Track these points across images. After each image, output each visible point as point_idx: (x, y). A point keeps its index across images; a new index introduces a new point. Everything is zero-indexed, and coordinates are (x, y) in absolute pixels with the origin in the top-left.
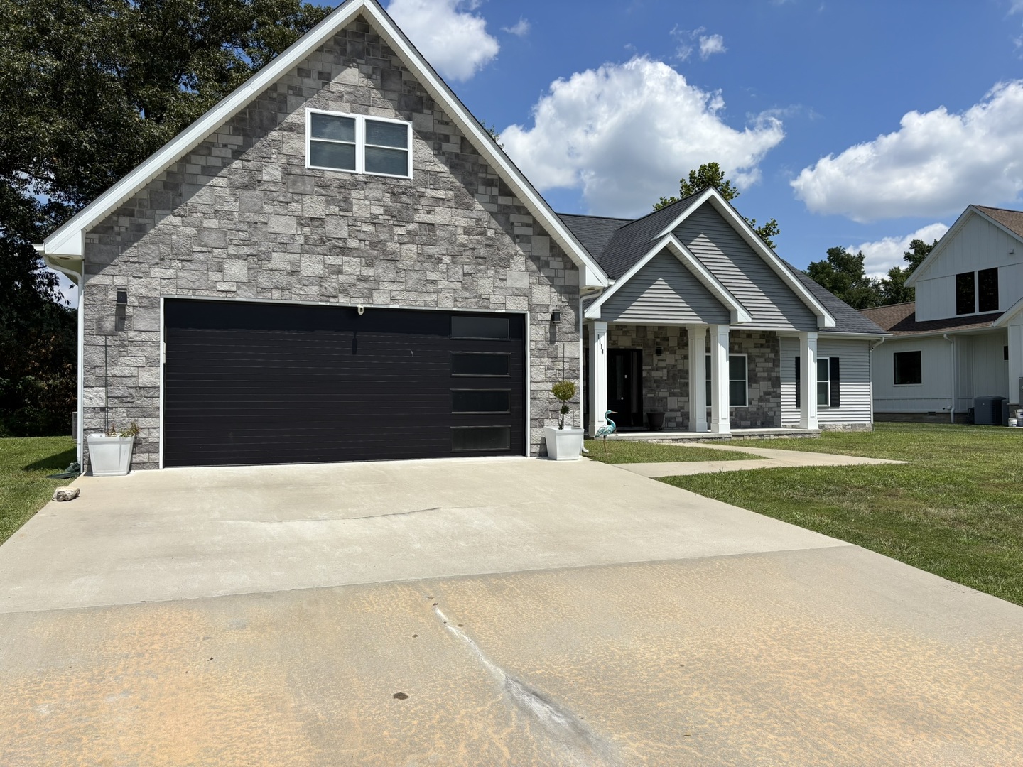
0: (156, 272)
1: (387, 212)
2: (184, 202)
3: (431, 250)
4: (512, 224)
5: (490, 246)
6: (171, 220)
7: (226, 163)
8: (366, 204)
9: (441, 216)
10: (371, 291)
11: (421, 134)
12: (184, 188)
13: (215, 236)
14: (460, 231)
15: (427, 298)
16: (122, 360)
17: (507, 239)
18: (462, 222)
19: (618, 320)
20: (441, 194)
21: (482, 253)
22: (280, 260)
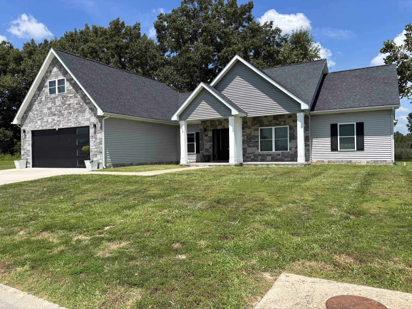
0: (29, 125)
1: (62, 103)
2: (32, 109)
3: (70, 111)
4: (86, 100)
5: (81, 107)
6: (31, 113)
7: (37, 98)
8: (58, 102)
9: (72, 101)
10: (59, 124)
11: (68, 80)
12: (32, 106)
13: (36, 115)
14: (75, 104)
15: (69, 124)
16: (26, 144)
17: (85, 104)
18: (75, 102)
19: (188, 120)
20: (71, 95)
21: (79, 110)
22: (45, 119)
